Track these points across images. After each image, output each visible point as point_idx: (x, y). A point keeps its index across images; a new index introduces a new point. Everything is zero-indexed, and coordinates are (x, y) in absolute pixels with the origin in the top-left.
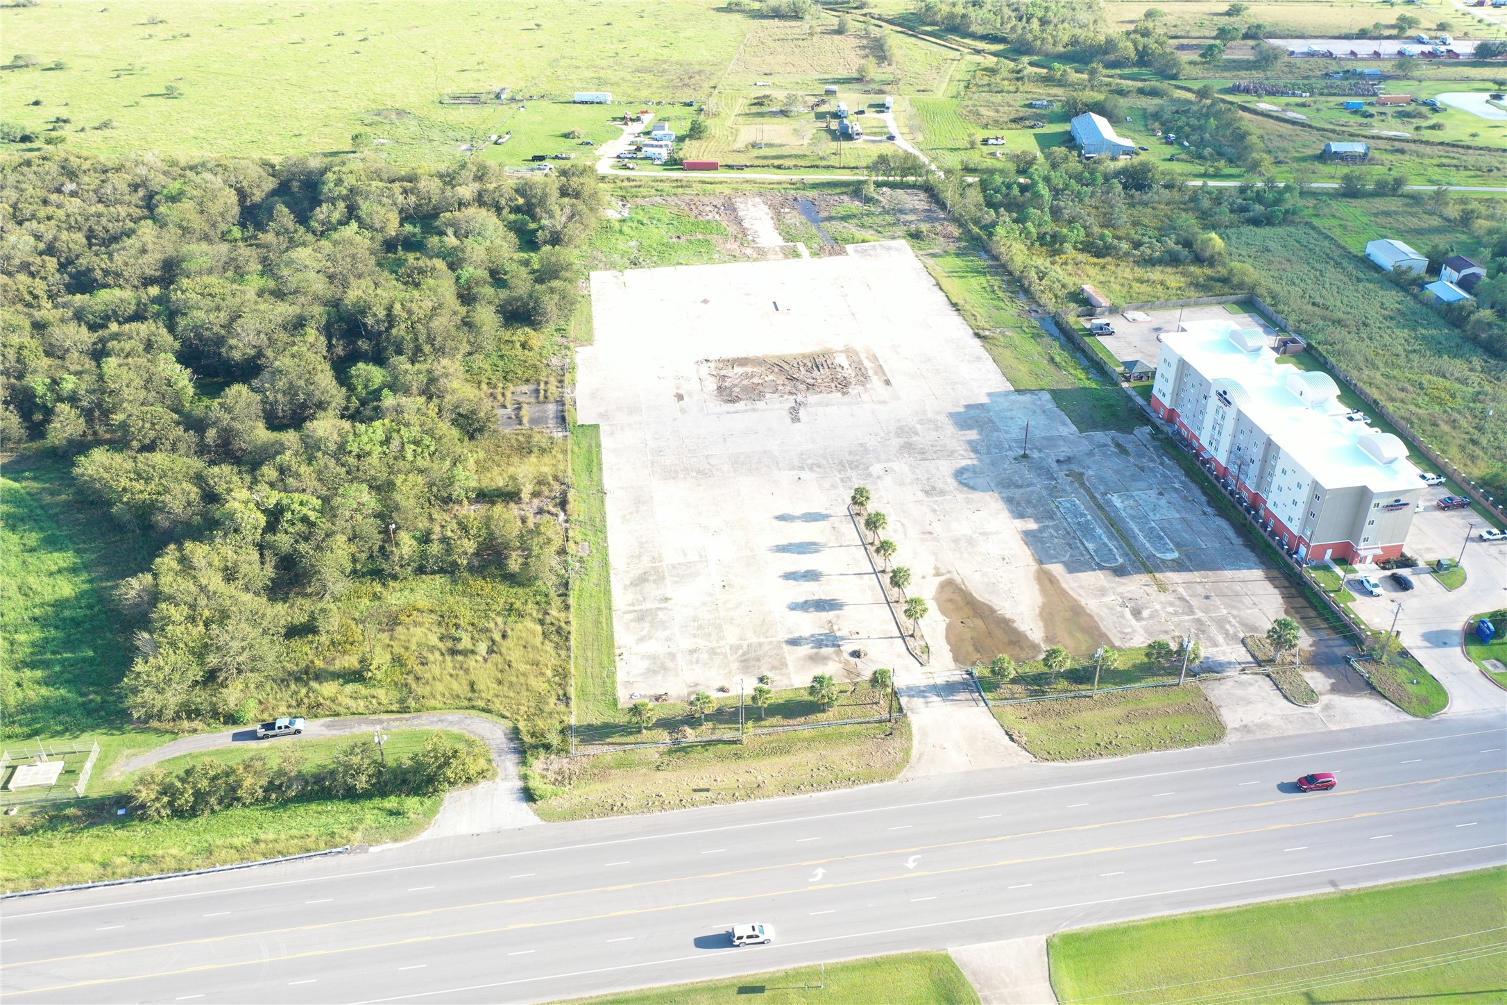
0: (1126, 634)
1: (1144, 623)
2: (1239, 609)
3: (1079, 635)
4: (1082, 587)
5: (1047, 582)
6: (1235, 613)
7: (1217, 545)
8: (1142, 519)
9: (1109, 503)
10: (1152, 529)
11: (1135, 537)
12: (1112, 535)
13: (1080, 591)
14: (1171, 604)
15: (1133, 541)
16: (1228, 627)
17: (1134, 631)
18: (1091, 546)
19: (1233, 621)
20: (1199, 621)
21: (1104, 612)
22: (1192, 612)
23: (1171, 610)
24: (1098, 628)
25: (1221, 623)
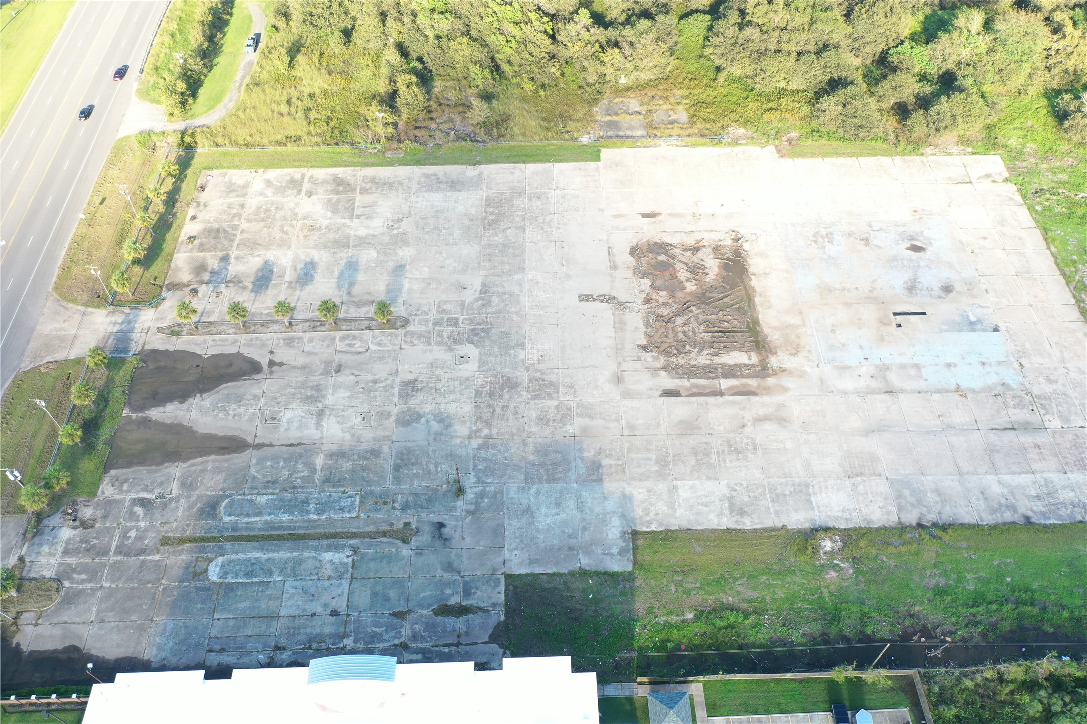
0: (122, 484)
1: (127, 504)
2: (101, 600)
3: (140, 447)
4: (204, 471)
5: (225, 445)
6: (99, 594)
7: (214, 633)
8: (293, 570)
9: (338, 549)
10: (270, 573)
11: (262, 549)
12: (273, 529)
13: (199, 468)
14: (139, 539)
15: (256, 544)
16: (83, 577)
17: (121, 491)
18: (262, 500)
19: (89, 586)
20: (105, 553)
21: (159, 477)
22: (118, 552)
23: (133, 534)
24: (141, 464)
25: (93, 574)
